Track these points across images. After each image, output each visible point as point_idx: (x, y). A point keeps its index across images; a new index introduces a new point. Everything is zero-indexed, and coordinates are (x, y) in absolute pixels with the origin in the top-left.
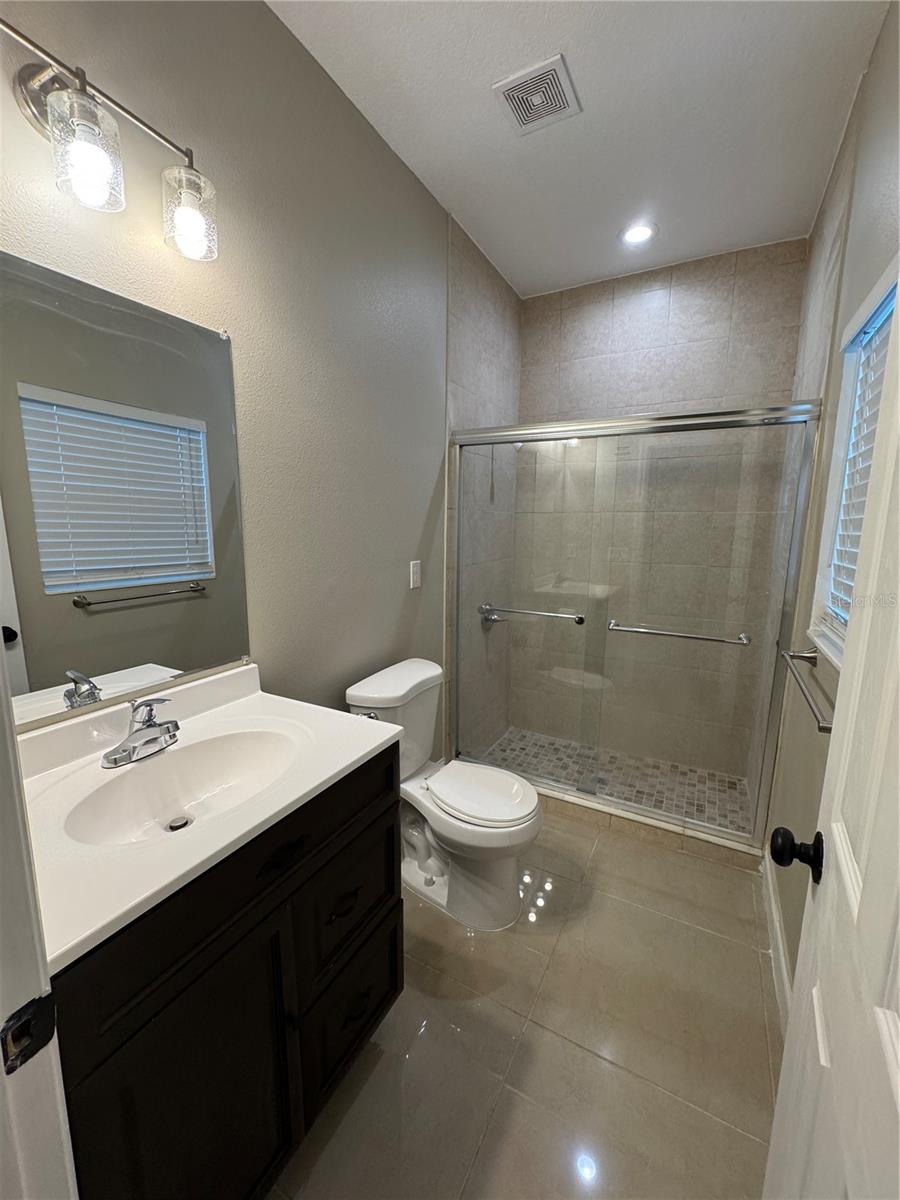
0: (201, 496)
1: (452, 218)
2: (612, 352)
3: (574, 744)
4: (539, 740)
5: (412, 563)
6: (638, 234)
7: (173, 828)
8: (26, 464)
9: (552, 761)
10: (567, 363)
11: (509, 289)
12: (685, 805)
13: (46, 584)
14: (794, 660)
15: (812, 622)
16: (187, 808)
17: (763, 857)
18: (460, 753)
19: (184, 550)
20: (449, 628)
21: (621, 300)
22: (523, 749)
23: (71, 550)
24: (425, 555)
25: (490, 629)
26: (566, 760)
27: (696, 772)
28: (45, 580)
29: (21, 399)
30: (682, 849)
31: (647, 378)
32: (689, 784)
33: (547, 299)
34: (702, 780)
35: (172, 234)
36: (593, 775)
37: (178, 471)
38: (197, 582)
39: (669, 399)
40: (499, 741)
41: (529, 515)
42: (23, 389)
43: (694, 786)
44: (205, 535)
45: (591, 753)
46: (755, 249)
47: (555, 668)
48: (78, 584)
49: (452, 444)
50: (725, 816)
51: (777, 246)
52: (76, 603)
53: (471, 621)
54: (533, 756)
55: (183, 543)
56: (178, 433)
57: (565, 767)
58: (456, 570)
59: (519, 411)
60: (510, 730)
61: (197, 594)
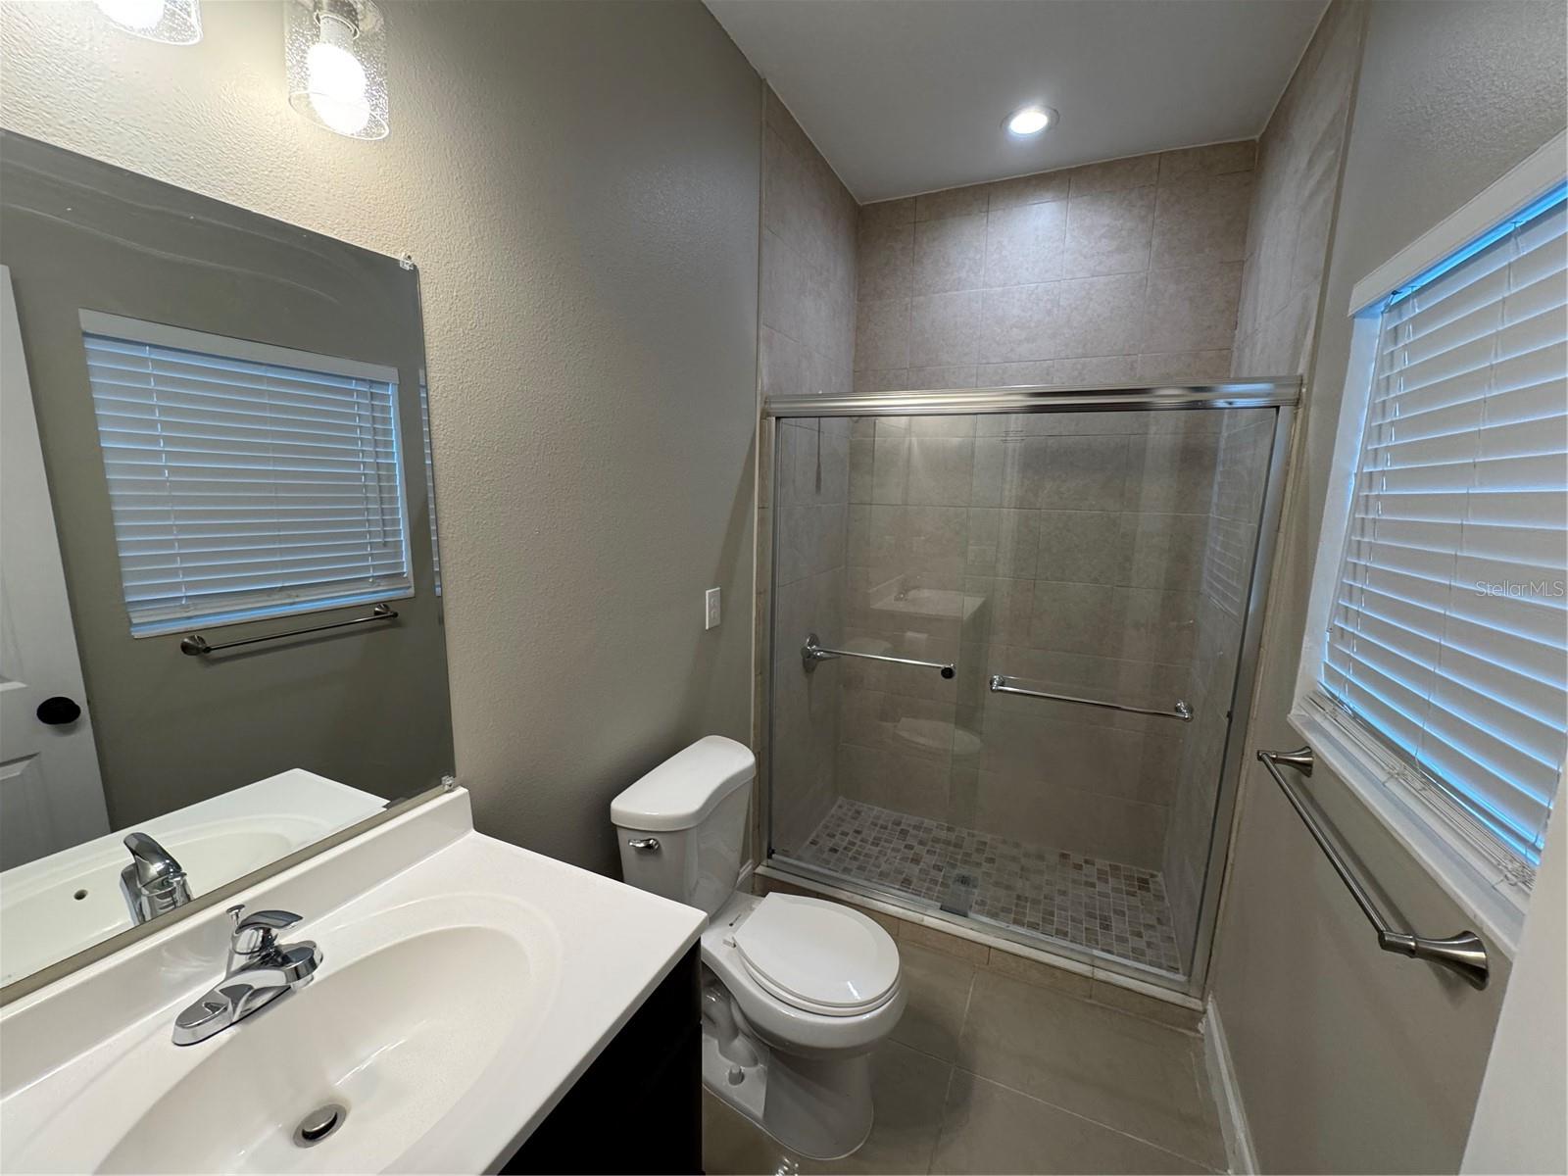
0: (391, 478)
1: (769, 87)
2: (985, 285)
3: (927, 822)
4: (878, 818)
5: (707, 592)
6: (1029, 122)
7: (311, 1137)
8: (97, 436)
9: (898, 851)
10: (922, 298)
11: (843, 189)
12: (1083, 917)
13: (135, 621)
14: (1277, 765)
15: (1294, 704)
16: (340, 1082)
17: (1205, 1012)
18: (773, 852)
19: (364, 558)
20: (759, 678)
21: (1000, 213)
22: (858, 832)
23: (178, 565)
24: (726, 577)
25: (813, 669)
26: (918, 848)
27: (1094, 865)
28: (132, 615)
29: (86, 335)
30: (1090, 997)
31: (1033, 325)
32: (1087, 884)
33: (894, 206)
34: (1102, 876)
35: (303, 92)
36: (956, 872)
37: (354, 441)
38: (385, 604)
39: (1063, 355)
40: (823, 822)
41: (868, 507)
42: (89, 320)
43: (1093, 885)
44: (397, 533)
45: (952, 837)
46: (1185, 152)
47: (903, 719)
48: (190, 618)
49: (765, 415)
50: (1139, 935)
51: (1214, 148)
52: (185, 648)
53: (788, 663)
54: (873, 844)
55: (363, 546)
56: (353, 386)
57: (916, 860)
58: (771, 593)
59: (854, 361)
60: (839, 802)
61: (384, 622)
